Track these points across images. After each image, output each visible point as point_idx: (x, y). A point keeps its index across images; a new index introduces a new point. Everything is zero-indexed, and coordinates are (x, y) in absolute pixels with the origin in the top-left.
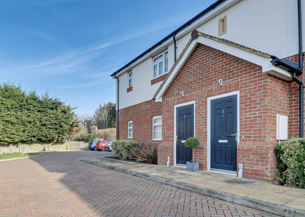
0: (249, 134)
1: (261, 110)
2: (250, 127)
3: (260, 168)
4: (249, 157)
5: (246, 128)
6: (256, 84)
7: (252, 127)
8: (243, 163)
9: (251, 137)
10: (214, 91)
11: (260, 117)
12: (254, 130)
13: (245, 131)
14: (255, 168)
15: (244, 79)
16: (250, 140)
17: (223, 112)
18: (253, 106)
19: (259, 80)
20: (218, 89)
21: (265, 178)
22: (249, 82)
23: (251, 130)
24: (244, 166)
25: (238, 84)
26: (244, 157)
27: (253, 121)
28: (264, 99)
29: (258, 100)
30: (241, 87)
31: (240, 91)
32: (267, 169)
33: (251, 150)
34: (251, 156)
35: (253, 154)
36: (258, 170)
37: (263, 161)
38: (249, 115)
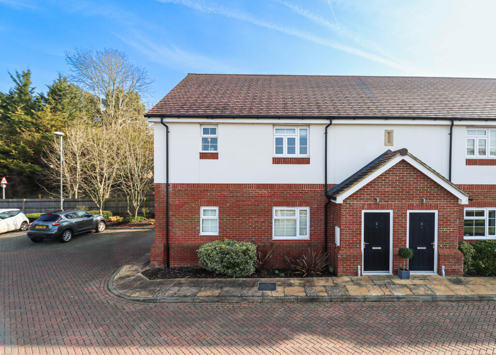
0: (446, 243)
1: (454, 227)
2: (446, 239)
3: (457, 267)
4: (449, 260)
5: (443, 239)
6: (451, 209)
7: (447, 239)
8: (444, 265)
9: (447, 245)
10: (415, 206)
11: (453, 232)
12: (449, 241)
13: (442, 241)
14: (453, 268)
15: (442, 203)
16: (446, 248)
17: (422, 224)
18: (449, 224)
19: (453, 206)
20: (419, 206)
21: (460, 273)
22: (446, 206)
23: (447, 241)
24: (445, 267)
25: (437, 206)
26: (446, 260)
27: (448, 234)
28: (456, 220)
29: (452, 220)
30: (440, 209)
31: (439, 211)
32: (461, 267)
33: (451, 256)
34: (451, 260)
35: (452, 258)
36: (455, 269)
37: (459, 263)
38: (446, 229)
